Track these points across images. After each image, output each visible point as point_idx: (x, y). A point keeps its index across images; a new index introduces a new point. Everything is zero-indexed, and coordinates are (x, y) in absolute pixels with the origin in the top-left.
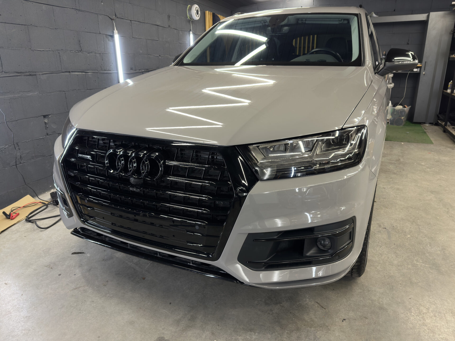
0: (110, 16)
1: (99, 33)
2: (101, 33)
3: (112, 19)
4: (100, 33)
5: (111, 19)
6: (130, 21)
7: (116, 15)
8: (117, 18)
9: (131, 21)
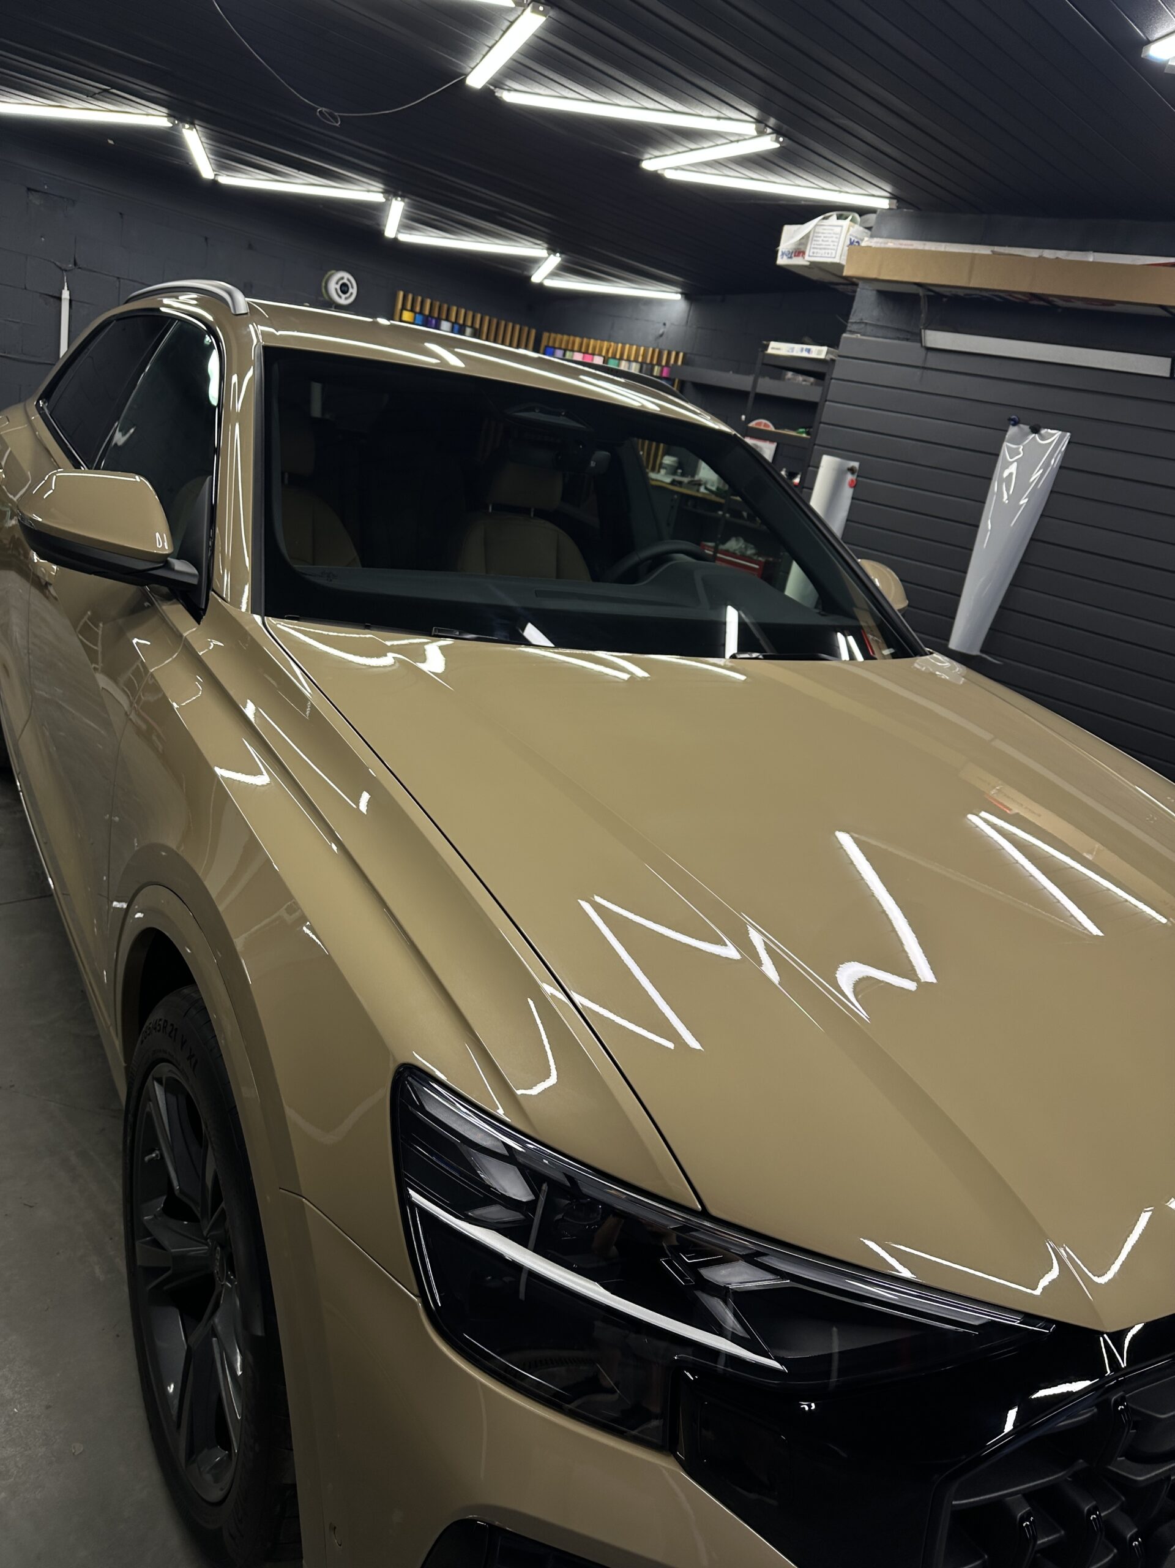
0: (58, 263)
1: (23, 287)
2: (28, 287)
3: (63, 268)
4: (26, 288)
5: (60, 268)
6: (116, 279)
7: (75, 264)
8: (80, 268)
9: (118, 278)
